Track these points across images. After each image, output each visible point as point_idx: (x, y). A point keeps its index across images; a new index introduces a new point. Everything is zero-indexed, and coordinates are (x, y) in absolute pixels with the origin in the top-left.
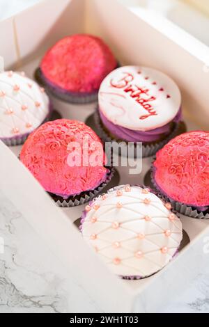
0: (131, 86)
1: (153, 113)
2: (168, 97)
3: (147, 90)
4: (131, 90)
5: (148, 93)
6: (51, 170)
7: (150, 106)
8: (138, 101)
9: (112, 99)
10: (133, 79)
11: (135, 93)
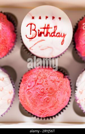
0: (39, 31)
1: (64, 36)
2: (60, 18)
3: (48, 25)
4: (41, 33)
5: (50, 26)
6: (55, 108)
7: (59, 33)
8: (51, 36)
9: (39, 47)
10: (35, 25)
11: (45, 33)
